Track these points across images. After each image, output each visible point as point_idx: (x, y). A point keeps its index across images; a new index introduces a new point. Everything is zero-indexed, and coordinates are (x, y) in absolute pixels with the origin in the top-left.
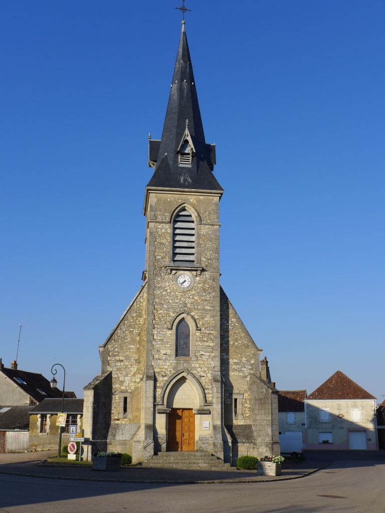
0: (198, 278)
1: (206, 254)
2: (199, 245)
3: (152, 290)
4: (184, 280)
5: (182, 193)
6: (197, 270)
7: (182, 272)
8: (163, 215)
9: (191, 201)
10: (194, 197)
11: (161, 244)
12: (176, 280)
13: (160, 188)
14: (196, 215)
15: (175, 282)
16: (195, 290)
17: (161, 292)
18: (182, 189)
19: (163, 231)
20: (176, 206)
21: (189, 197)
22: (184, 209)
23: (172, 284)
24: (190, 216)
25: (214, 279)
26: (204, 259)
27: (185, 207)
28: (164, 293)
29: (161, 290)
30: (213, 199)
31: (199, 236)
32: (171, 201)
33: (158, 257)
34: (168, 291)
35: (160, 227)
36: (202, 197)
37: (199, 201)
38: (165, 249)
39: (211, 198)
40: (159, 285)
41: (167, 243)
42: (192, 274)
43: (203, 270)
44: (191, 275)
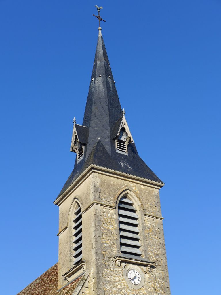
0: (147, 275)
1: (153, 249)
2: (145, 238)
3: (101, 283)
4: (134, 275)
5: (125, 178)
6: (146, 266)
7: (131, 266)
8: (108, 198)
9: (134, 188)
10: (136, 185)
11: (108, 230)
12: (127, 275)
13: (105, 169)
14: (140, 204)
15: (125, 277)
16: (146, 288)
18: (126, 174)
19: (109, 215)
20: (122, 190)
21: (132, 184)
22: (125, 197)
23: (122, 279)
24: (131, 205)
25: (163, 278)
26: (151, 254)
27: (128, 193)
28: (115, 289)
29: (112, 286)
30: (153, 191)
31: (144, 227)
32: (114, 186)
33: (106, 245)
34: (119, 287)
35: (104, 210)
36: (143, 187)
37: (141, 190)
38: (112, 237)
39: (152, 189)
40: (109, 279)
41: (114, 231)
42: (142, 269)
43: (152, 267)
44: (141, 271)
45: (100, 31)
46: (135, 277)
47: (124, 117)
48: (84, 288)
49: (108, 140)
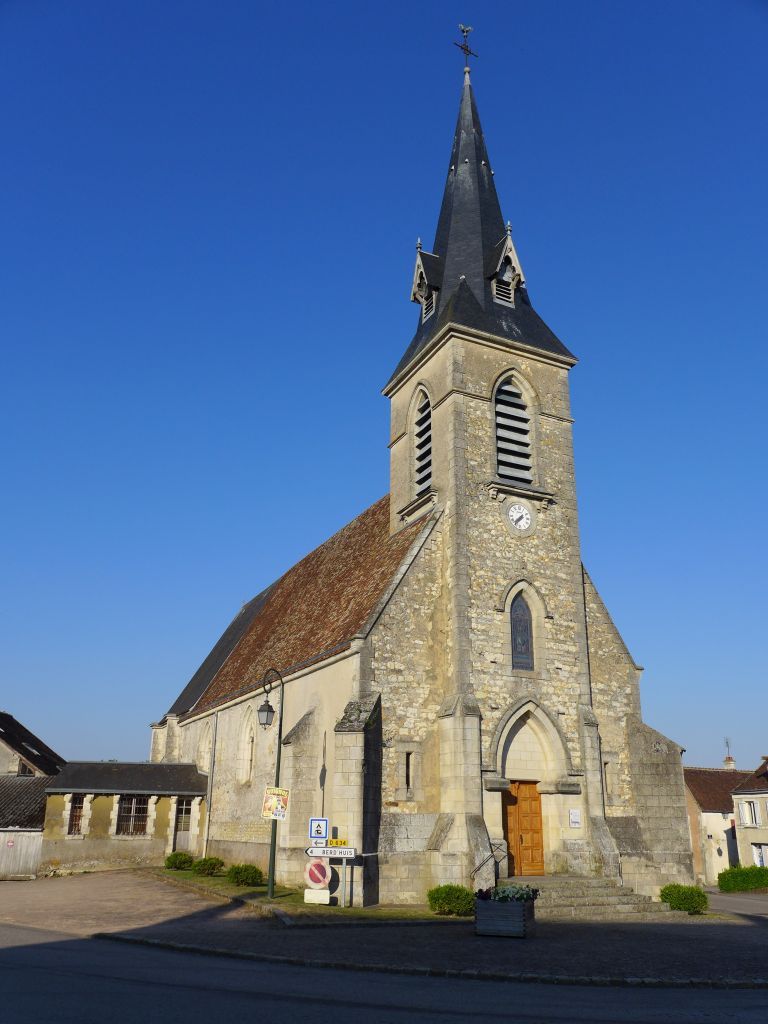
0: (541, 516)
1: (554, 472)
2: (540, 453)
3: (463, 526)
4: (519, 515)
5: (508, 349)
6: (540, 499)
7: (515, 499)
8: (477, 383)
9: (523, 367)
10: (528, 362)
11: (476, 437)
12: (507, 514)
13: (473, 331)
14: (533, 395)
15: (503, 517)
16: (538, 537)
17: (480, 533)
18: (509, 342)
19: (478, 413)
20: (503, 370)
21: (520, 360)
22: (508, 382)
23: (499, 519)
24: (518, 396)
25: (569, 521)
26: (549, 481)
27: (512, 376)
28: (486, 536)
29: (481, 530)
30: (557, 373)
31: (539, 434)
32: (488, 361)
33: (472, 463)
34: (493, 532)
35: (472, 404)
36: (539, 365)
37: (535, 371)
38: (483, 450)
39: (555, 369)
40: (476, 519)
41: (487, 439)
42: (534, 505)
43: (551, 502)
44: (531, 508)
45: (467, 76)
46: (521, 517)
47: (509, 237)
48: (433, 533)
49: (479, 280)
